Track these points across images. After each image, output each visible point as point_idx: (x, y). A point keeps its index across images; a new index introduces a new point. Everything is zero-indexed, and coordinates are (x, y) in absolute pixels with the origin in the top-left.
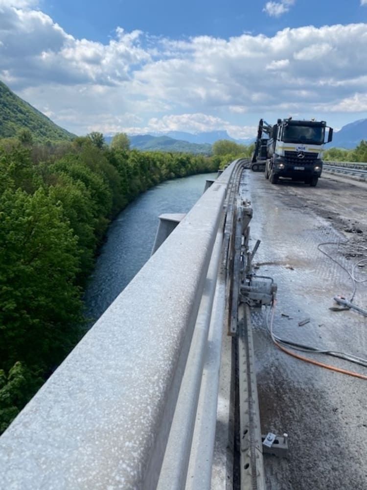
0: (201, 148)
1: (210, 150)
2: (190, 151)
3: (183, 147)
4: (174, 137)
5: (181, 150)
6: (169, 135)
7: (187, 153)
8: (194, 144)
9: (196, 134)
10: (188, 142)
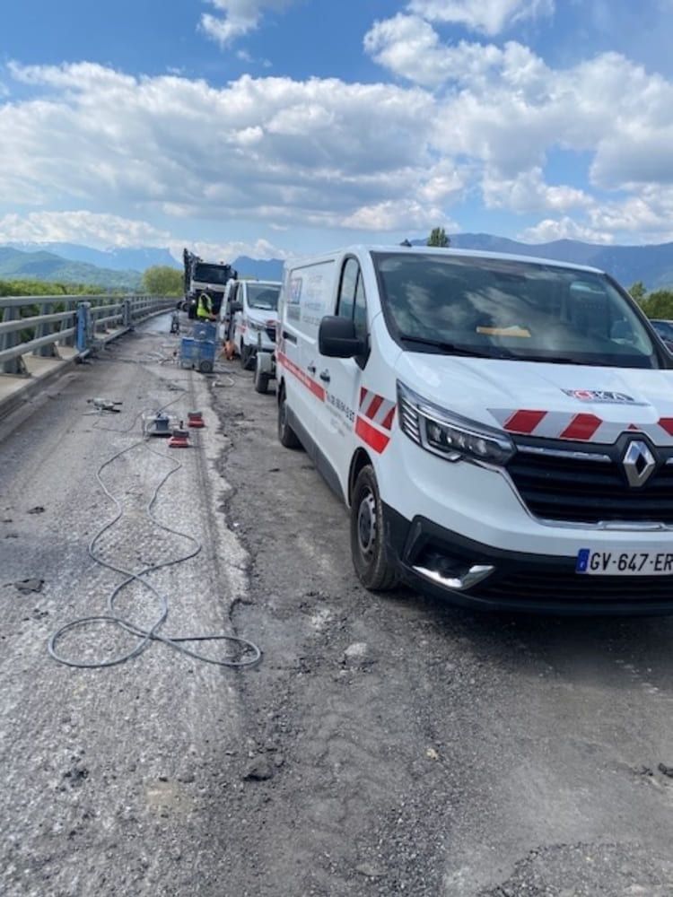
0: (121, 278)
1: (137, 284)
2: (97, 283)
3: (84, 276)
4: (64, 255)
5: (79, 281)
6: (54, 251)
7: (91, 286)
8: (106, 270)
9: (110, 251)
10: (92, 266)
